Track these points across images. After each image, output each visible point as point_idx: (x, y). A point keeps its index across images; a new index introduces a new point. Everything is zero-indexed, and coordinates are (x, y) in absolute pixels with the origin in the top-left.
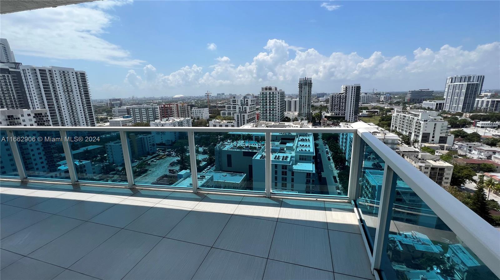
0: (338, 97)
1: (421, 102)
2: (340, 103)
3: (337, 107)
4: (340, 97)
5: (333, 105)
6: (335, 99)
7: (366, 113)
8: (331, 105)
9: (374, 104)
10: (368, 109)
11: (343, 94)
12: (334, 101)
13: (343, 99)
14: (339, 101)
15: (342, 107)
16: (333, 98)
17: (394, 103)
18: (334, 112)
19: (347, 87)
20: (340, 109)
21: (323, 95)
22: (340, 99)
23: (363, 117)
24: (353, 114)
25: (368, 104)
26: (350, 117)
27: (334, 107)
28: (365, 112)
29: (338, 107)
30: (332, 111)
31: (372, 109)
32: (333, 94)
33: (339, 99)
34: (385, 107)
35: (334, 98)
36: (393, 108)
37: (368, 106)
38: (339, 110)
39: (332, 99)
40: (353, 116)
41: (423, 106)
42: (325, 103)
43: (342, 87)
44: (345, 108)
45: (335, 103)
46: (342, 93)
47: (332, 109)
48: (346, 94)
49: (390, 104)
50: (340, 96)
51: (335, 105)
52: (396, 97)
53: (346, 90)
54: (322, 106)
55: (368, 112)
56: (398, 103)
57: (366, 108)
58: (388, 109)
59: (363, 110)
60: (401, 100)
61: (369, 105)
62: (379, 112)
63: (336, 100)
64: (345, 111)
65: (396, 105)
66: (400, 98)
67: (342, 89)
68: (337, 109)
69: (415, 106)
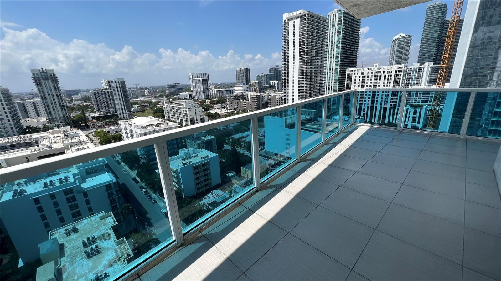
0: (102, 94)
1: (178, 94)
2: (107, 100)
3: (104, 104)
4: (105, 94)
5: (99, 103)
6: (99, 96)
7: (138, 108)
8: (96, 103)
9: (141, 99)
10: (138, 104)
11: (107, 90)
12: (98, 99)
13: (109, 96)
14: (104, 98)
15: (111, 104)
16: (95, 94)
17: (158, 96)
18: (102, 111)
19: (109, 82)
20: (108, 106)
21: (76, 92)
22: (106, 96)
23: (137, 112)
24: (126, 111)
25: (135, 99)
26: (123, 114)
27: (101, 105)
28: (136, 107)
29: (106, 104)
30: (99, 110)
31: (141, 103)
32: (94, 90)
33: (104, 96)
34: (153, 101)
35: (97, 95)
36: (160, 100)
37: (137, 101)
38: (109, 108)
39: (96, 97)
40: (127, 113)
41: (181, 97)
42: (84, 101)
43: (103, 81)
44: (115, 105)
45: (100, 100)
46: (105, 88)
47: (98, 107)
48: (111, 89)
49: (156, 97)
50: (104, 92)
51: (101, 103)
52: (158, 90)
53: (110, 85)
54: (80, 106)
55: (139, 106)
56: (161, 96)
57: (135, 103)
58: (155, 102)
59: (134, 106)
60: (162, 93)
61: (137, 99)
62: (149, 105)
63: (101, 96)
64: (115, 108)
65: (161, 98)
66: (161, 91)
67: (104, 84)
68: (105, 106)
69: (175, 98)
